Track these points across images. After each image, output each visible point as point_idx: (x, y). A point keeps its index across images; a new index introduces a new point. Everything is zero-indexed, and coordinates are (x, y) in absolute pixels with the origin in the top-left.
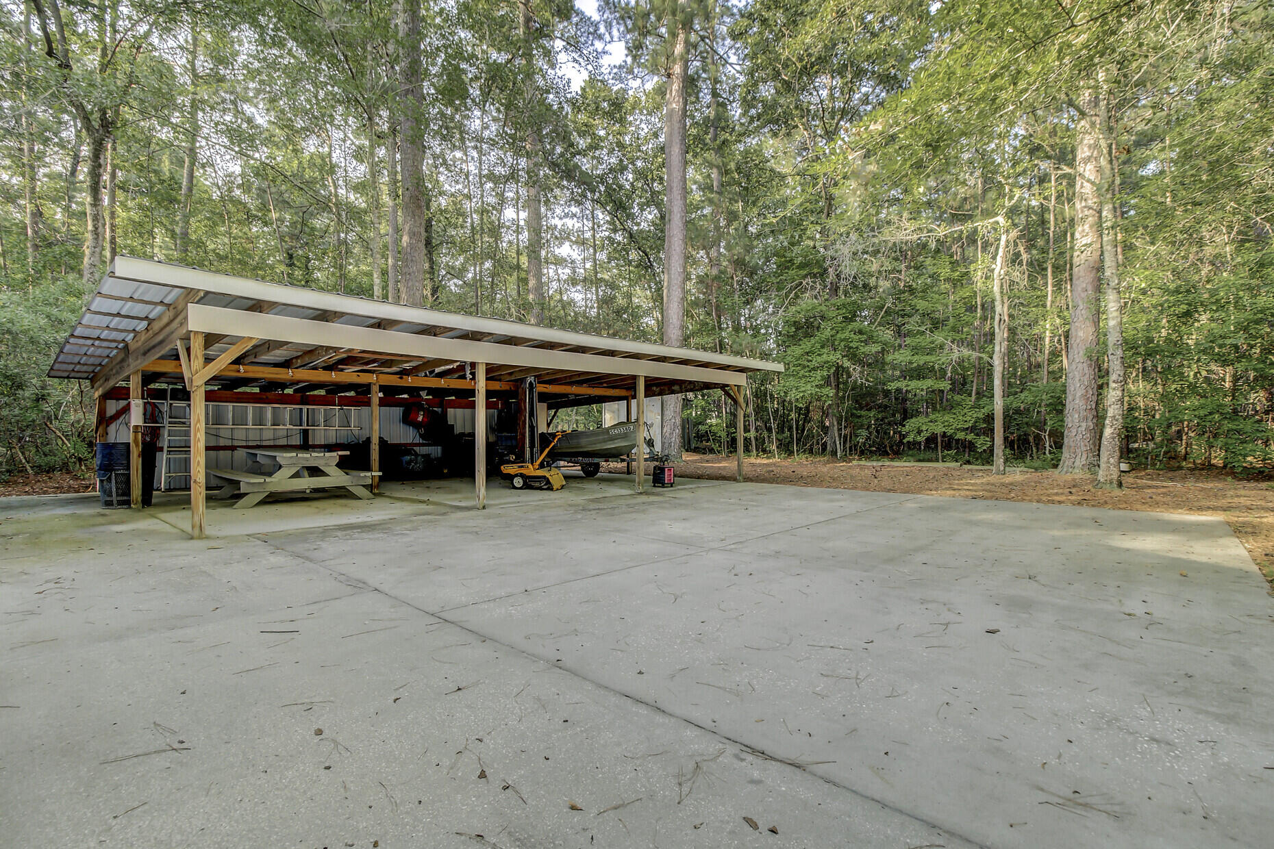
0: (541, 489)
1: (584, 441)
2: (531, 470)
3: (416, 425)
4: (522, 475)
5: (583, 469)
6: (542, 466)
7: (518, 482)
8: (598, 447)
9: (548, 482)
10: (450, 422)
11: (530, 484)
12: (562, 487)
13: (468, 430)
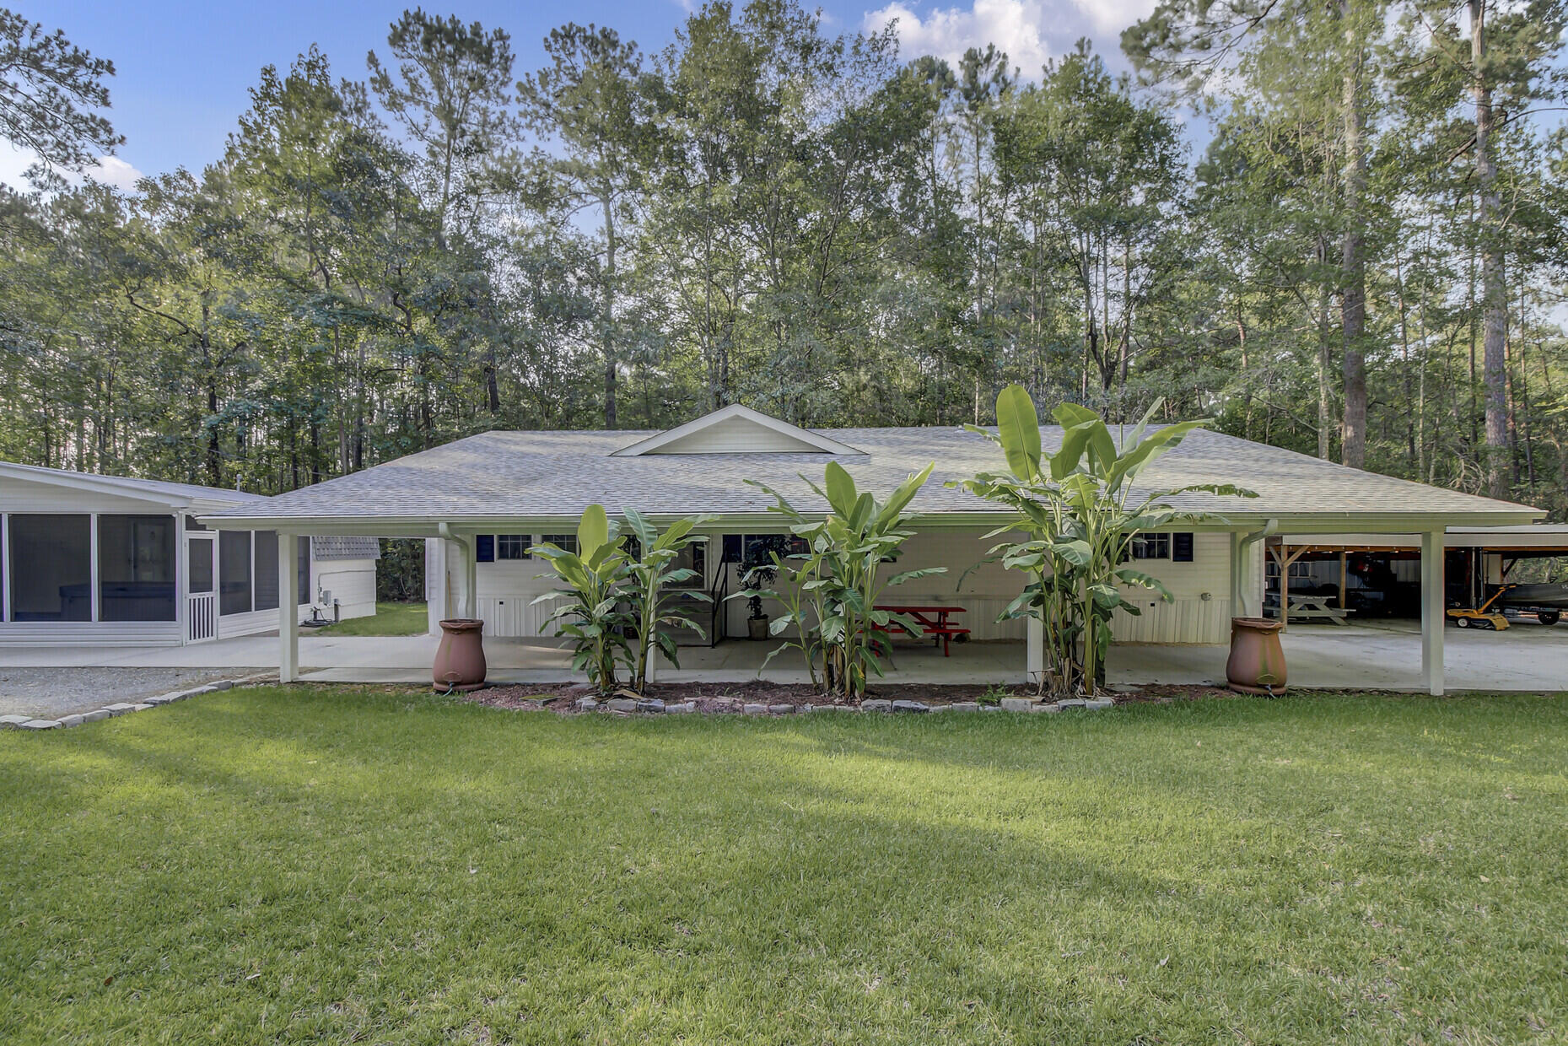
0: (1484, 628)
1: (1534, 593)
2: (1475, 614)
3: (1361, 575)
4: (1466, 618)
5: (1540, 618)
6: (1488, 611)
7: (1462, 623)
8: (1550, 599)
9: (1491, 623)
10: (1394, 571)
11: (1472, 624)
12: (1506, 629)
13: (1411, 578)
